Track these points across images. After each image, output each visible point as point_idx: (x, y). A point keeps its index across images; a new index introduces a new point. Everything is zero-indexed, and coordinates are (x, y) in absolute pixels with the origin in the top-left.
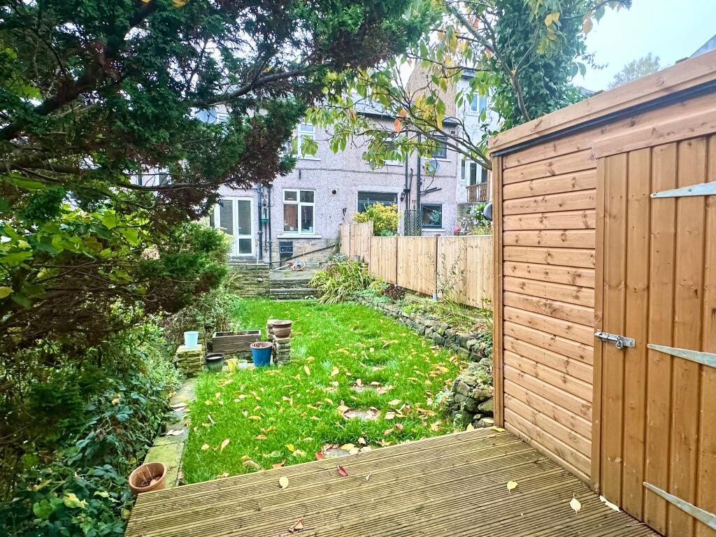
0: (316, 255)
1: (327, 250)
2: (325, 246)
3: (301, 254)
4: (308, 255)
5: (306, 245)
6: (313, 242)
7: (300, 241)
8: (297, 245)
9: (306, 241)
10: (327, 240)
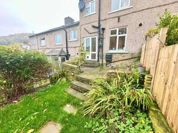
0: (124, 62)
1: (131, 60)
2: (131, 57)
3: (116, 61)
4: (120, 62)
5: (120, 56)
6: (124, 55)
7: (116, 54)
8: (115, 56)
9: (119, 54)
10: (132, 54)
